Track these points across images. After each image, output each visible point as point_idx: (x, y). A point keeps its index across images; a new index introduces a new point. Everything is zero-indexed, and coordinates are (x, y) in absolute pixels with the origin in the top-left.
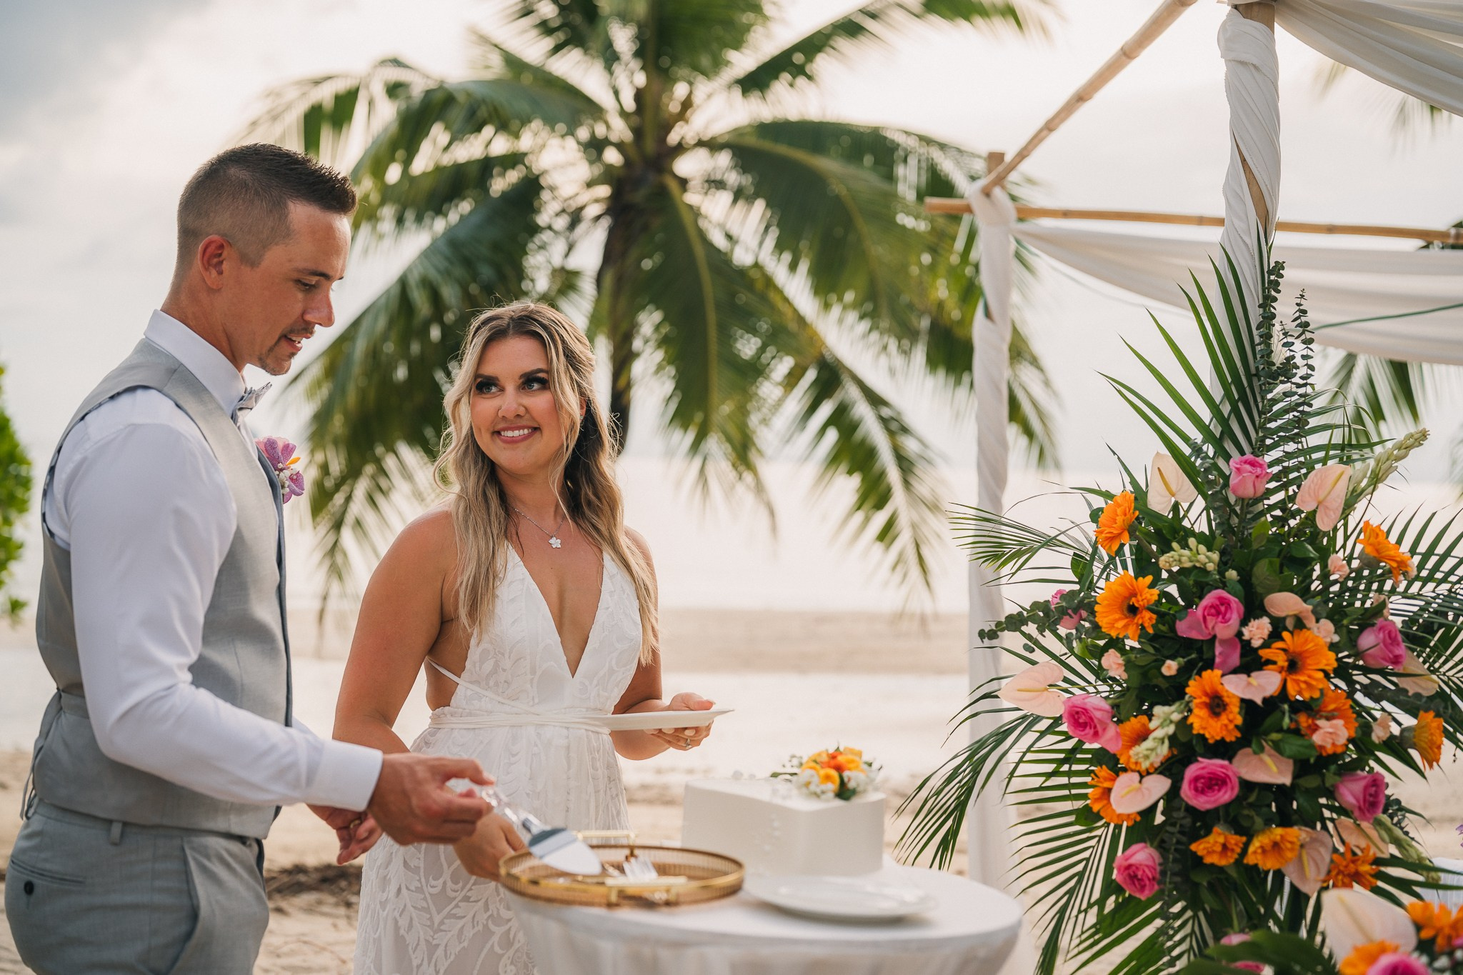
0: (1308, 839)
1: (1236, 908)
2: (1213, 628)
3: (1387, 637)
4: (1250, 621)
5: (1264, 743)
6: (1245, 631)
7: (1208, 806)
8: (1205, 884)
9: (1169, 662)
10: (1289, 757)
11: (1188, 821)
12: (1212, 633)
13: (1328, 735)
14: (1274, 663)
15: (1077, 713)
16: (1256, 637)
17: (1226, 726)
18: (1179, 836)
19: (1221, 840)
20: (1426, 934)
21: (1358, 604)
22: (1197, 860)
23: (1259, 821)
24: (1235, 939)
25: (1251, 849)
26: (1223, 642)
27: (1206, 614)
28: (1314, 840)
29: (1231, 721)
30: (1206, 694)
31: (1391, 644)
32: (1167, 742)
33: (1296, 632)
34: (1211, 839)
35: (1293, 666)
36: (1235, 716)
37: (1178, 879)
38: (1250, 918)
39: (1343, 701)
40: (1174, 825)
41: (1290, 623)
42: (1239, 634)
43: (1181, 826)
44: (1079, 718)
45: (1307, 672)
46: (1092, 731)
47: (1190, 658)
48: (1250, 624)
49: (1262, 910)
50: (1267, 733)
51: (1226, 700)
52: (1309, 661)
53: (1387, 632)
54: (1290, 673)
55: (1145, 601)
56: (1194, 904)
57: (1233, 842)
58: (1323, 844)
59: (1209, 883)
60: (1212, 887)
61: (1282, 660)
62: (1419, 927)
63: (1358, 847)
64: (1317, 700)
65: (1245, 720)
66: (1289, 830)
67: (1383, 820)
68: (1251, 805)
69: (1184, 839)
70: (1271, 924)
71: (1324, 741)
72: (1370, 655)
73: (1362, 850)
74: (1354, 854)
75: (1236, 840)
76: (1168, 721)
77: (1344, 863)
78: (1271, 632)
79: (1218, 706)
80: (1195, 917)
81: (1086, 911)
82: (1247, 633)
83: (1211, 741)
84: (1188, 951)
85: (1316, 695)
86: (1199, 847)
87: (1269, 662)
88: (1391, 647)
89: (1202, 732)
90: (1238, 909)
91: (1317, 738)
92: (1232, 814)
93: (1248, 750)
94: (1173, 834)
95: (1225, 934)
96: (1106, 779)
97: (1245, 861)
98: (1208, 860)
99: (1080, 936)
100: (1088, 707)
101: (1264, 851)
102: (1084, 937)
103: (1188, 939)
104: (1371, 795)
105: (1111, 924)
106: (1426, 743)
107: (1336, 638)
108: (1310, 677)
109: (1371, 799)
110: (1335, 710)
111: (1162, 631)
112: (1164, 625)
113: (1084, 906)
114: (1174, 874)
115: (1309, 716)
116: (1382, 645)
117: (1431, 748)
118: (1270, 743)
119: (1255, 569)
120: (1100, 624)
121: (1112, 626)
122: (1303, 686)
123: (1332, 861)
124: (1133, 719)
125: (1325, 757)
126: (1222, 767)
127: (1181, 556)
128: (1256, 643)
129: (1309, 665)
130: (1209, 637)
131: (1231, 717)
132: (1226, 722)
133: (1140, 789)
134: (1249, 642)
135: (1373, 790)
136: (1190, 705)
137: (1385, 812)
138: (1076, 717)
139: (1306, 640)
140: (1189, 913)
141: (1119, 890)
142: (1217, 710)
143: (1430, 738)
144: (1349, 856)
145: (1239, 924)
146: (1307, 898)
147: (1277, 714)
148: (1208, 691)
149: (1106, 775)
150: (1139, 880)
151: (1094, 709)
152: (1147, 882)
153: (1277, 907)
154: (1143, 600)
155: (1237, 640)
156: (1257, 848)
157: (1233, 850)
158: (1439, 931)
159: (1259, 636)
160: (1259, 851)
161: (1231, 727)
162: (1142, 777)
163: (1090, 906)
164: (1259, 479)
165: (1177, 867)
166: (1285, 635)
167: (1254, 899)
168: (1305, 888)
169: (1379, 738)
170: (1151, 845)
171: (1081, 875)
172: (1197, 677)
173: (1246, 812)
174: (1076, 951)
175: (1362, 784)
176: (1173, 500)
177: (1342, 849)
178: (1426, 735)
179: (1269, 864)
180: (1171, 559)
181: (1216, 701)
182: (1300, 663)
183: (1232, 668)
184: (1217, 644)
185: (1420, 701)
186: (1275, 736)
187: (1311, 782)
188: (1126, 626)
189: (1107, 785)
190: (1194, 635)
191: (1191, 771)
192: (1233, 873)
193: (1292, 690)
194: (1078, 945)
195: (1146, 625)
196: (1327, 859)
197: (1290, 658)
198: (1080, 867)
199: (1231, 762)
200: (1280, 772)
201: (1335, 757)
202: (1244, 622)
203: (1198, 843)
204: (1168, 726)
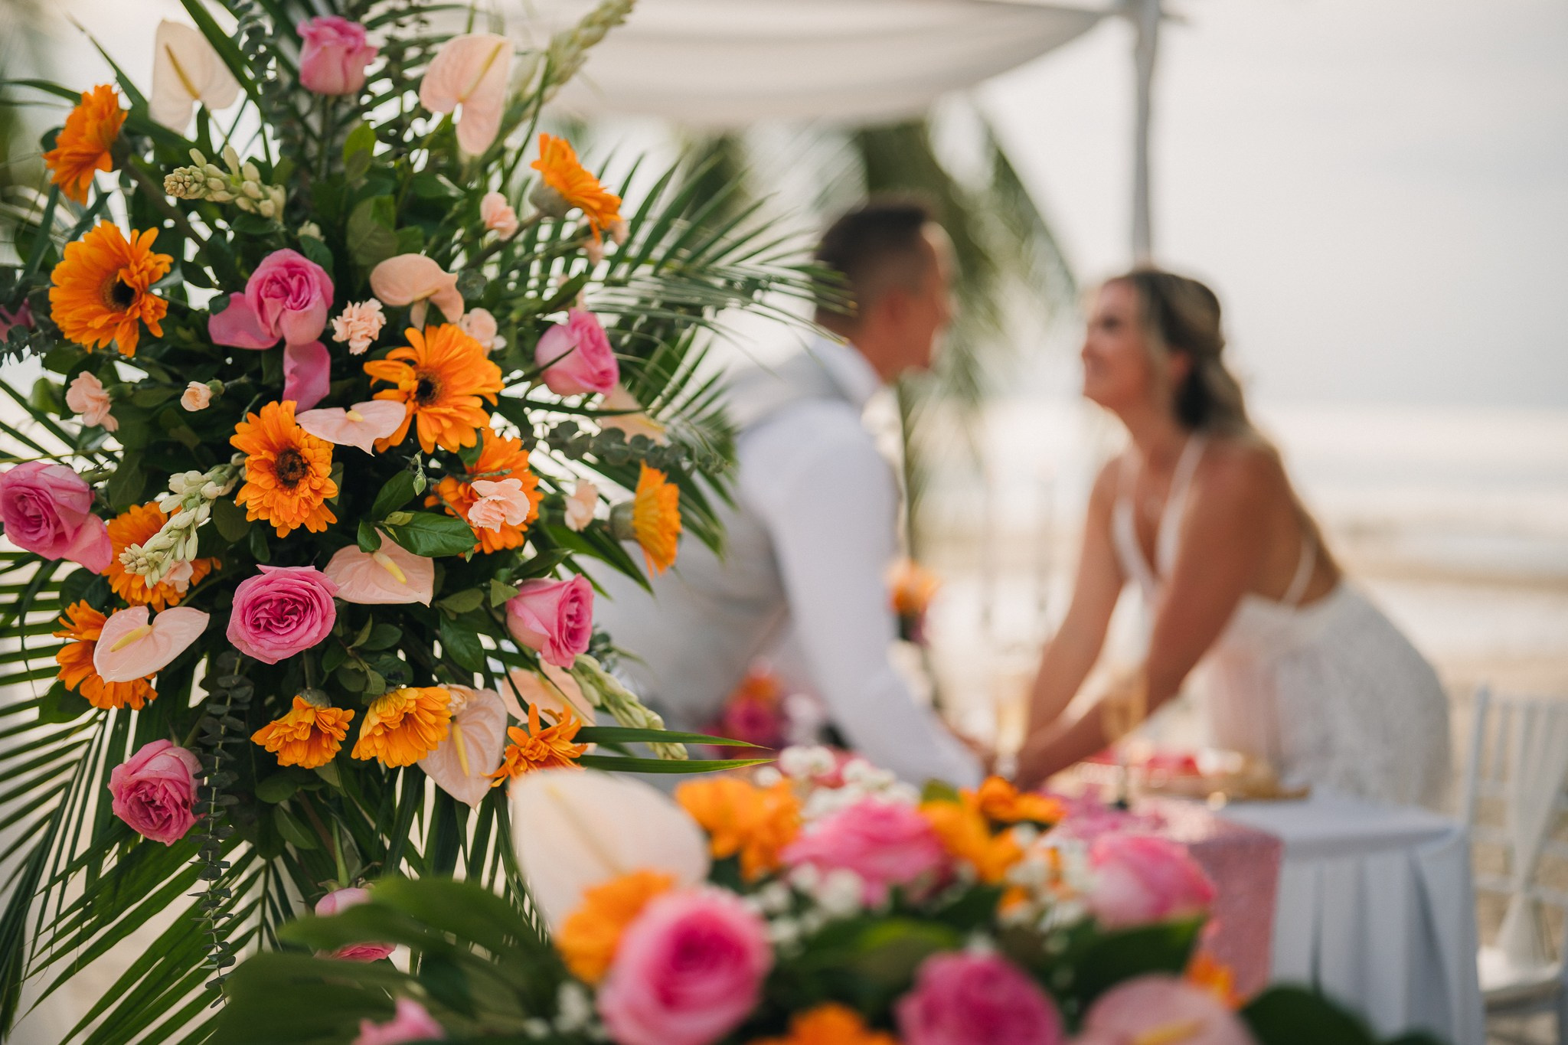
0: (464, 707)
1: (342, 844)
2: (277, 322)
3: (587, 339)
4: (345, 306)
5: (382, 535)
6: (338, 324)
7: (281, 655)
8: (284, 804)
9: (193, 385)
10: (427, 554)
11: (246, 692)
12: (277, 335)
13: (494, 508)
14: (394, 386)
15: (22, 498)
16: (357, 336)
17: (307, 501)
18: (230, 719)
19: (309, 719)
20: (724, 846)
21: (531, 294)
22: (269, 761)
23: (376, 679)
24: (341, 899)
25: (364, 731)
26: (301, 351)
27: (262, 294)
28: (474, 707)
29: (317, 492)
30: (270, 447)
31: (595, 350)
32: (194, 535)
33: (431, 330)
34: (290, 719)
35: (426, 392)
36: (325, 482)
37: (232, 800)
38: (366, 859)
39: (516, 454)
40: (222, 701)
41: (418, 315)
42: (327, 335)
43: (234, 701)
44: (26, 508)
45: (451, 401)
46: (51, 532)
47: (236, 381)
48: (346, 312)
49: (387, 843)
50: (383, 515)
51: (307, 452)
52: (455, 381)
53: (586, 329)
54: (421, 405)
55: (145, 273)
56: (267, 844)
57: (330, 720)
58: (490, 713)
59: (293, 803)
60: (297, 812)
61: (407, 380)
62: (709, 833)
63: (549, 712)
64: (472, 450)
65: (344, 489)
66: (430, 691)
67: (588, 664)
68: (361, 652)
69: (240, 725)
70: (404, 865)
71: (487, 519)
72: (560, 372)
73: (557, 719)
74: (544, 725)
75: (335, 718)
76: (198, 498)
77: (530, 742)
78: (384, 327)
79: (293, 467)
80: (269, 867)
81: (64, 877)
82: (341, 329)
83: (282, 534)
84: (259, 929)
85: (471, 441)
86: (267, 738)
87: (384, 385)
88: (593, 356)
89: (263, 517)
90: (346, 844)
91: (476, 515)
92: (327, 672)
93: (353, 549)
94: (218, 717)
95: (324, 892)
96: (87, 625)
97: (354, 756)
98: (286, 760)
99: (54, 924)
100: (39, 483)
101: (388, 734)
102: (60, 926)
103: (259, 908)
104: (570, 617)
105: (114, 896)
106: (654, 525)
107: (500, 343)
108: (456, 407)
109: (571, 624)
110: (504, 466)
111: (185, 342)
112: (187, 328)
113: (62, 867)
114: (224, 792)
115: (458, 482)
116: (578, 349)
117: (663, 534)
118: (391, 531)
119: (352, 220)
120: (60, 325)
121: (83, 327)
122: (446, 423)
123: (507, 740)
124: (135, 509)
125: (489, 555)
126: (304, 577)
127: (207, 175)
128: (358, 347)
129: (457, 388)
130: (272, 344)
131: (317, 484)
132: (308, 493)
133: (151, 634)
134: (345, 345)
135: (572, 609)
136: (241, 472)
137: (588, 652)
138: (20, 506)
139: (449, 343)
140: (259, 862)
141: (125, 833)
142: (291, 476)
143: (660, 515)
144: (536, 729)
145: (348, 870)
146: (466, 809)
147: (402, 477)
148: (273, 440)
149: (86, 617)
150: (157, 808)
151: (53, 487)
152: (174, 813)
153: (414, 836)
154: (140, 272)
155: (324, 347)
156: (376, 727)
157: (331, 736)
158: (746, 838)
159: (364, 332)
160: (380, 732)
161: (318, 502)
162: (153, 614)
163: (73, 866)
164: (353, 57)
165: (229, 779)
166: (411, 334)
167: (373, 826)
168: (459, 794)
169: (577, 520)
170: (181, 744)
171: (55, 816)
172: (251, 416)
173: (352, 665)
174: (47, 954)
175: (555, 597)
176: (197, 107)
177: (523, 718)
178: (655, 512)
179: (396, 756)
180: (187, 177)
181: (289, 457)
182: (439, 386)
183: (317, 401)
184: (287, 357)
185: (645, 448)
186: (399, 517)
187: (467, 602)
188: (110, 328)
189: (87, 636)
190: (245, 341)
191: (246, 591)
192: (333, 780)
193: (427, 435)
194: (51, 943)
195: (149, 320)
196: (499, 738)
197: (421, 376)
198: (54, 803)
199: (321, 567)
200: (410, 584)
201: (506, 556)
202: (336, 310)
203: (265, 729)
204: (197, 506)
